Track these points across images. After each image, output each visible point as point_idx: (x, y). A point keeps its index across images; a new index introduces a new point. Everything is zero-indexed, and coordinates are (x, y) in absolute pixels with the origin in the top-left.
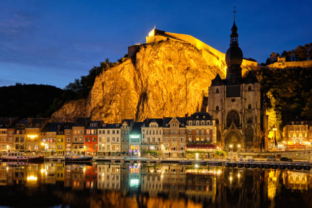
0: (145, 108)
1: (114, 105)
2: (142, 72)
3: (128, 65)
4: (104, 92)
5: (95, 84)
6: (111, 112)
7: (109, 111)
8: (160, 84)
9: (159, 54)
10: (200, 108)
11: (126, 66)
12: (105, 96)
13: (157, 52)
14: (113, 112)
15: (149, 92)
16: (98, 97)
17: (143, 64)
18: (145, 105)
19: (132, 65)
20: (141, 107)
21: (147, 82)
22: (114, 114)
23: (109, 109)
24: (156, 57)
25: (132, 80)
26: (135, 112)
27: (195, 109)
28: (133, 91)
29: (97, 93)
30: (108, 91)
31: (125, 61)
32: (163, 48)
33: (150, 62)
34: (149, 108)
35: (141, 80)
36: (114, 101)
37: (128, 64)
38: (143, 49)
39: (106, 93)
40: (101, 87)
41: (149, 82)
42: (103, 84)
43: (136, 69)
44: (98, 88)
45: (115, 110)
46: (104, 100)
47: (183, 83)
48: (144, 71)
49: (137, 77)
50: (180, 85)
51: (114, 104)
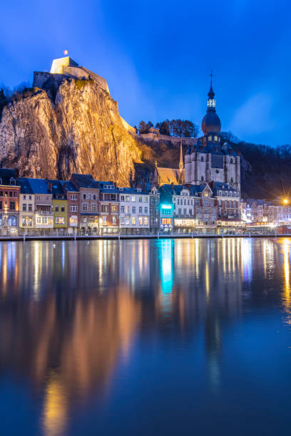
0: (72, 169)
1: (33, 159)
2: (66, 115)
3: (44, 100)
4: (16, 135)
5: (3, 119)
6: (30, 169)
7: (27, 168)
8: (86, 138)
9: (84, 95)
10: (133, 177)
11: (41, 101)
12: (19, 141)
13: (82, 92)
14: (33, 170)
15: (77, 147)
16: (9, 142)
17: (67, 103)
18: (71, 165)
19: (49, 102)
20: (64, 167)
21: (72, 131)
22: (35, 174)
23: (27, 163)
24: (81, 98)
25: (47, 124)
26: (55, 173)
27: (128, 177)
28: (51, 142)
29: (7, 136)
30: (22, 135)
31: (39, 92)
32: (88, 89)
33: (75, 104)
34: (77, 169)
35: (62, 127)
36: (34, 151)
37: (43, 98)
38: (66, 82)
39: (20, 138)
40: (11, 127)
41: (75, 132)
42: (14, 122)
43: (55, 109)
44: (8, 127)
45: (36, 167)
46: (17, 148)
47: (111, 142)
48: (68, 115)
49: (55, 122)
50: (107, 144)
51: (33, 156)
